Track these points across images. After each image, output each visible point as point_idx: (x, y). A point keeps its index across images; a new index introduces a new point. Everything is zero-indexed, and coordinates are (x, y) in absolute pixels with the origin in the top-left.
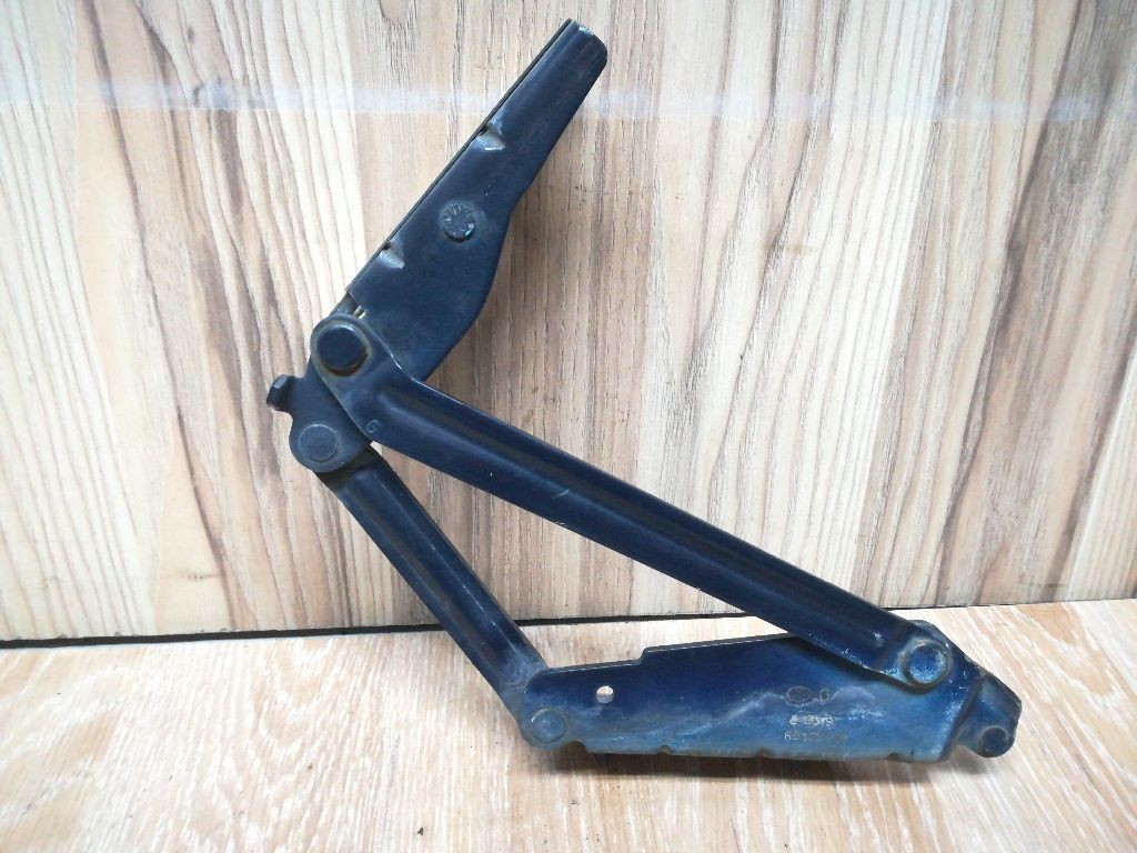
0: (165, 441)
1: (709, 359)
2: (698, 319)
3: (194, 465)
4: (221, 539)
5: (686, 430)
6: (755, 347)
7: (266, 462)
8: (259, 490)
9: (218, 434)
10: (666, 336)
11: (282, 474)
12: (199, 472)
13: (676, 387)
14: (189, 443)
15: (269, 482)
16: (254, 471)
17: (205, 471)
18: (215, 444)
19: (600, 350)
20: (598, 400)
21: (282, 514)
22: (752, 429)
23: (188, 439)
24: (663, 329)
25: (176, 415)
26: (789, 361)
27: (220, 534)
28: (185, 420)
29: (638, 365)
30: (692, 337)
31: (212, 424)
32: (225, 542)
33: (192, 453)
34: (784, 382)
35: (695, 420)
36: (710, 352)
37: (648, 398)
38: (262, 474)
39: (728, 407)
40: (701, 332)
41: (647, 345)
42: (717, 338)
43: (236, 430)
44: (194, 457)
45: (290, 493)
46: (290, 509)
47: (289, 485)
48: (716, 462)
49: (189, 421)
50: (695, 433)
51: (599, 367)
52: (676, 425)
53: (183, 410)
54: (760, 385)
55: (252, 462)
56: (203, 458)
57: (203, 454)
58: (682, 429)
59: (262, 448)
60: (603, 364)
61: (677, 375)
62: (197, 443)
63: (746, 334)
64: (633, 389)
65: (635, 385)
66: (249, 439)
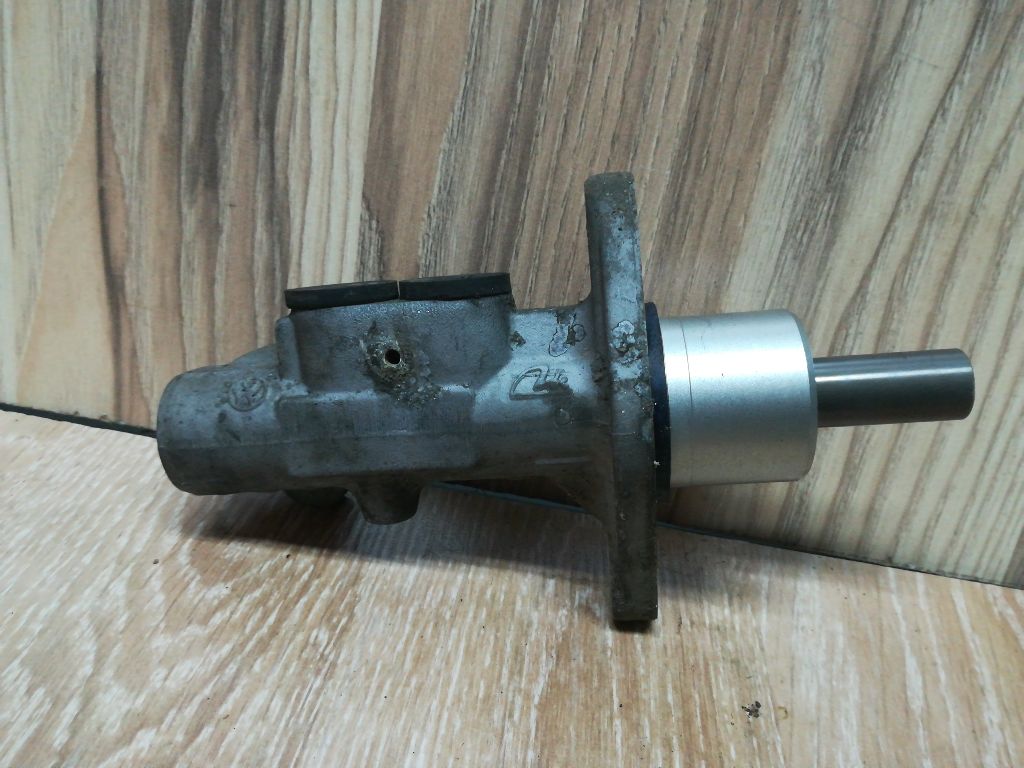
0: (73, 108)
1: (877, 122)
2: (872, 48)
3: (106, 152)
4: (122, 277)
5: (817, 236)
6: (951, 115)
7: (202, 169)
8: (185, 209)
9: (144, 112)
10: (818, 69)
11: (221, 192)
12: (109, 167)
13: (815, 161)
14: (104, 118)
15: (200, 200)
16: (183, 178)
17: (118, 166)
18: (137, 125)
19: (712, 74)
20: (694, 159)
21: (211, 256)
22: (919, 254)
23: (104, 110)
24: (815, 55)
25: (94, 70)
26: (999, 149)
27: (122, 269)
28: (105, 81)
29: (767, 110)
30: (856, 79)
31: (139, 93)
32: (128, 282)
33: (105, 134)
34: (984, 183)
35: (835, 221)
36: (881, 109)
37: (769, 169)
38: (193, 184)
39: (889, 210)
40: (872, 71)
41: (786, 78)
42: (896, 87)
43: (170, 108)
44: (107, 142)
45: (226, 224)
46: (223, 248)
47: (228, 211)
48: (854, 299)
49: (111, 83)
50: (830, 244)
51: (705, 103)
52: (803, 225)
53: (106, 63)
54: (948, 180)
55: (184, 166)
56: (119, 146)
57: (119, 138)
58: (813, 233)
59: (201, 145)
60: (713, 99)
61: (820, 140)
62: (116, 120)
63: (942, 90)
64: (749, 150)
65: (755, 143)
66: (185, 126)
